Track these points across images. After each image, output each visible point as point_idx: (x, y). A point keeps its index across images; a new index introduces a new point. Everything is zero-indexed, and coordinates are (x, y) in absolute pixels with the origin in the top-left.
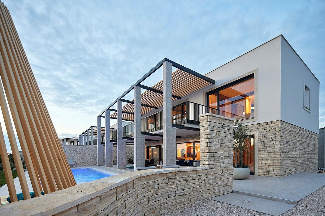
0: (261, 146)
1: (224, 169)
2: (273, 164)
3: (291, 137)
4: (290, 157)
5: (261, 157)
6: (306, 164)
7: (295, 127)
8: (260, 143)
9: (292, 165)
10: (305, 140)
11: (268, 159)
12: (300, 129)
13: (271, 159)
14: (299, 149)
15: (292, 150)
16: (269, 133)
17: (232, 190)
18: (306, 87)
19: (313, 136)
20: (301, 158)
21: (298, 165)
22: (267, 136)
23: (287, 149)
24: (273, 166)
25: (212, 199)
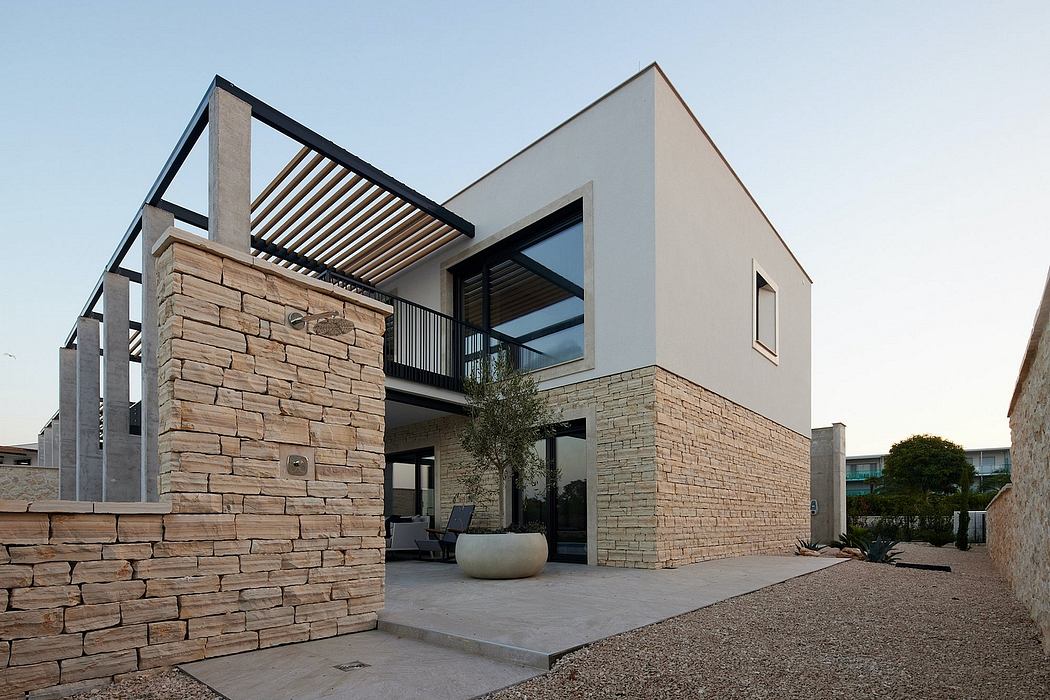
0: (604, 459)
1: (306, 521)
2: (639, 521)
3: (701, 432)
4: (701, 500)
5: (604, 498)
6: (765, 528)
7: (720, 401)
8: (602, 448)
9: (709, 529)
10: (761, 451)
11: (623, 504)
12: (740, 411)
13: (630, 504)
14: (736, 476)
15: (708, 476)
16: (624, 410)
17: (373, 616)
18: (761, 283)
19: (791, 441)
20: (745, 508)
21: (734, 529)
22: (621, 424)
23: (687, 472)
24: (638, 531)
25: (182, 667)
